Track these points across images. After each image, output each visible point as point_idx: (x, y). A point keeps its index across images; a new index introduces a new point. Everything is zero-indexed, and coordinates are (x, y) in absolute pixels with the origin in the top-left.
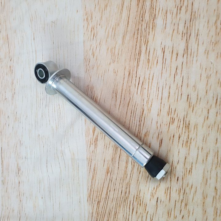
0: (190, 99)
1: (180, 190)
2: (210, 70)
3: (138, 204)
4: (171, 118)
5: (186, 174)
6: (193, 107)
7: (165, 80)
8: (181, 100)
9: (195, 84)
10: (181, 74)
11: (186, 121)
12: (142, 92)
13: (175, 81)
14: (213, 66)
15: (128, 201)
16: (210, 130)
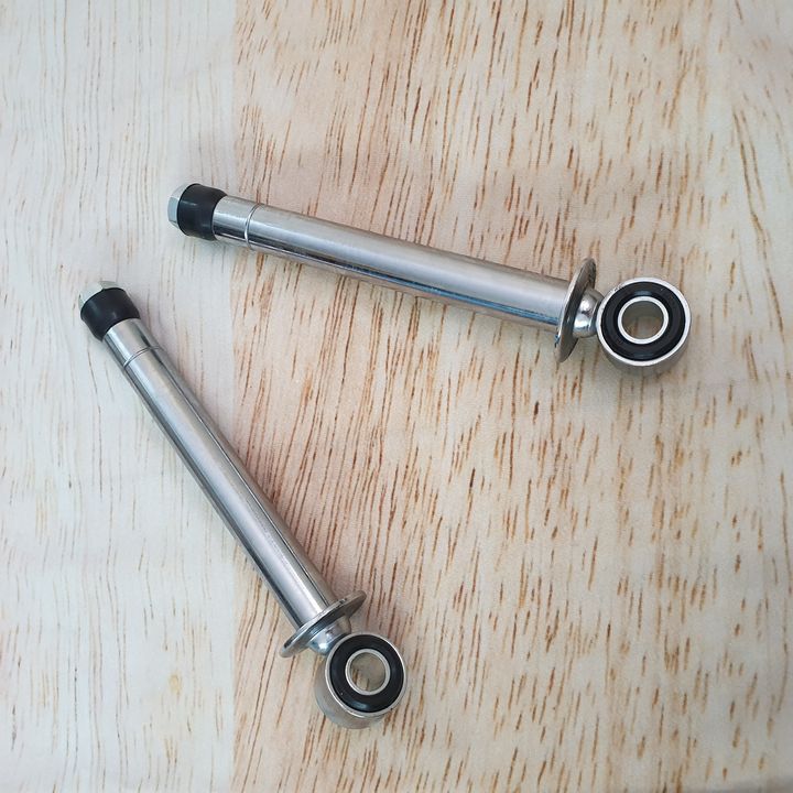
0: (578, 160)
1: (542, 445)
2: (639, 80)
3: (408, 496)
4: (516, 218)
5: (561, 393)
6: (588, 188)
7: (499, 99)
8: (548, 162)
9: (594, 116)
10: (551, 85)
11: (564, 229)
12: (426, 136)
13: (531, 106)
14: (650, 66)
15: (375, 487)
16: (640, 259)
